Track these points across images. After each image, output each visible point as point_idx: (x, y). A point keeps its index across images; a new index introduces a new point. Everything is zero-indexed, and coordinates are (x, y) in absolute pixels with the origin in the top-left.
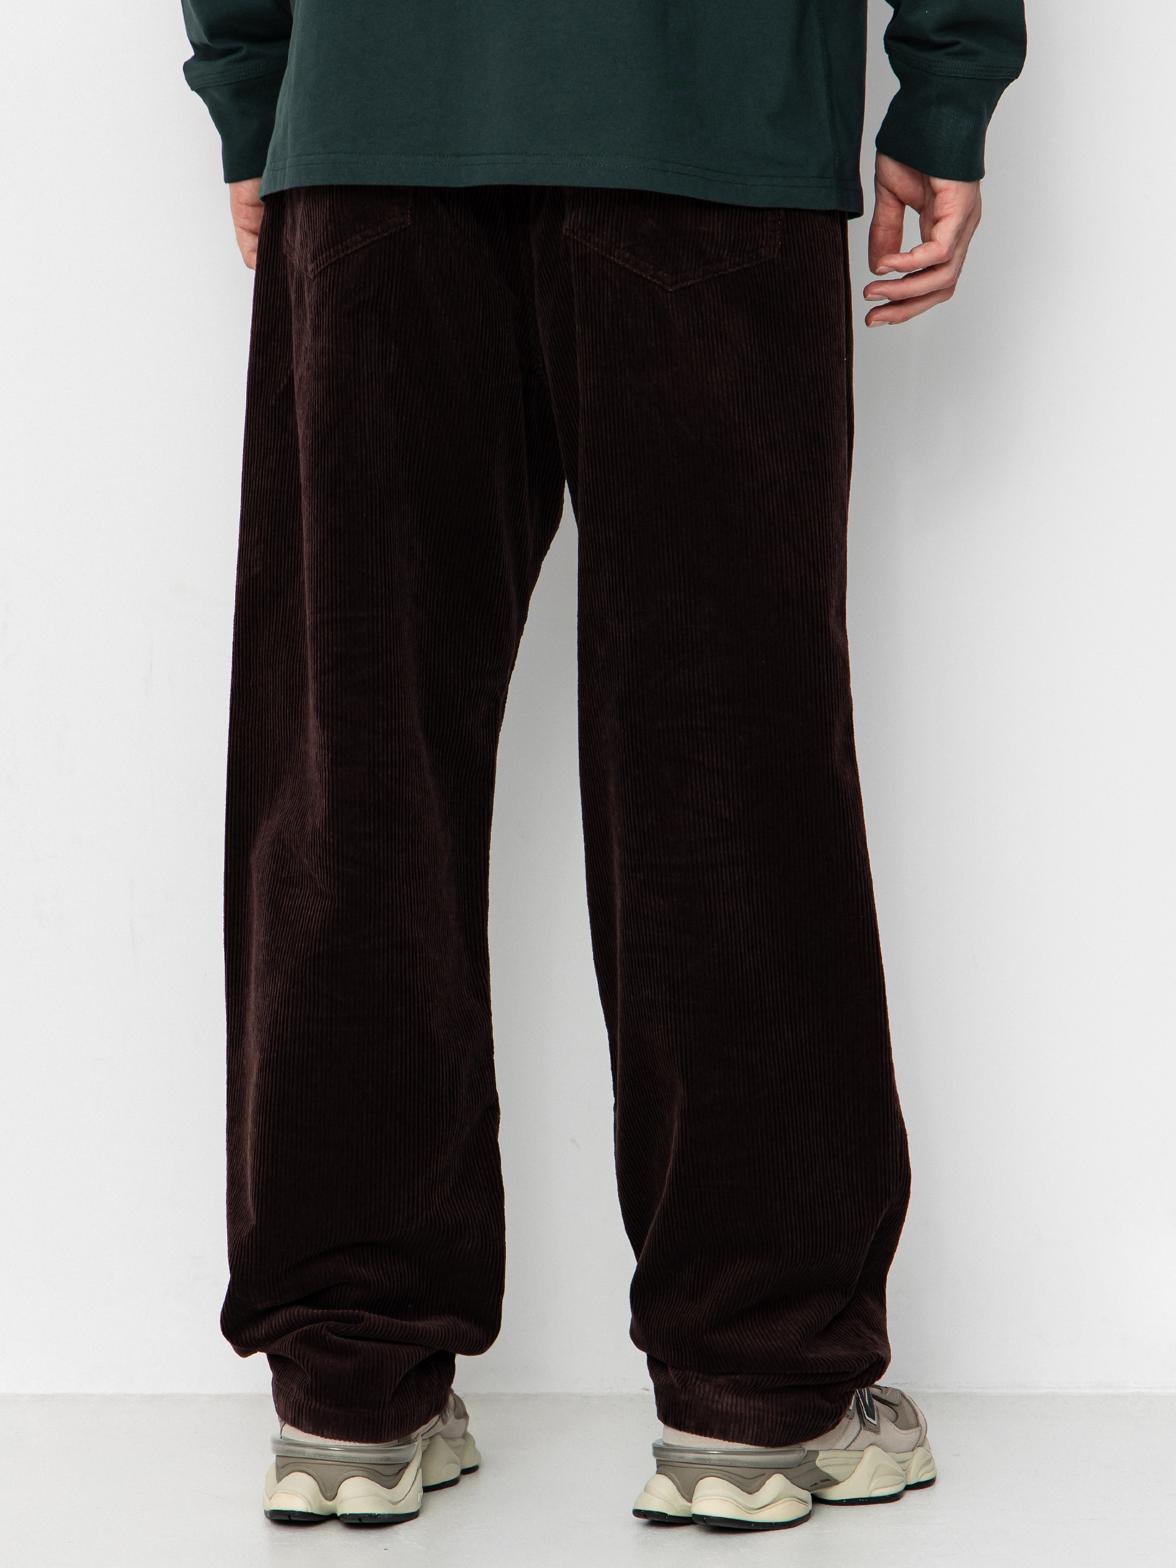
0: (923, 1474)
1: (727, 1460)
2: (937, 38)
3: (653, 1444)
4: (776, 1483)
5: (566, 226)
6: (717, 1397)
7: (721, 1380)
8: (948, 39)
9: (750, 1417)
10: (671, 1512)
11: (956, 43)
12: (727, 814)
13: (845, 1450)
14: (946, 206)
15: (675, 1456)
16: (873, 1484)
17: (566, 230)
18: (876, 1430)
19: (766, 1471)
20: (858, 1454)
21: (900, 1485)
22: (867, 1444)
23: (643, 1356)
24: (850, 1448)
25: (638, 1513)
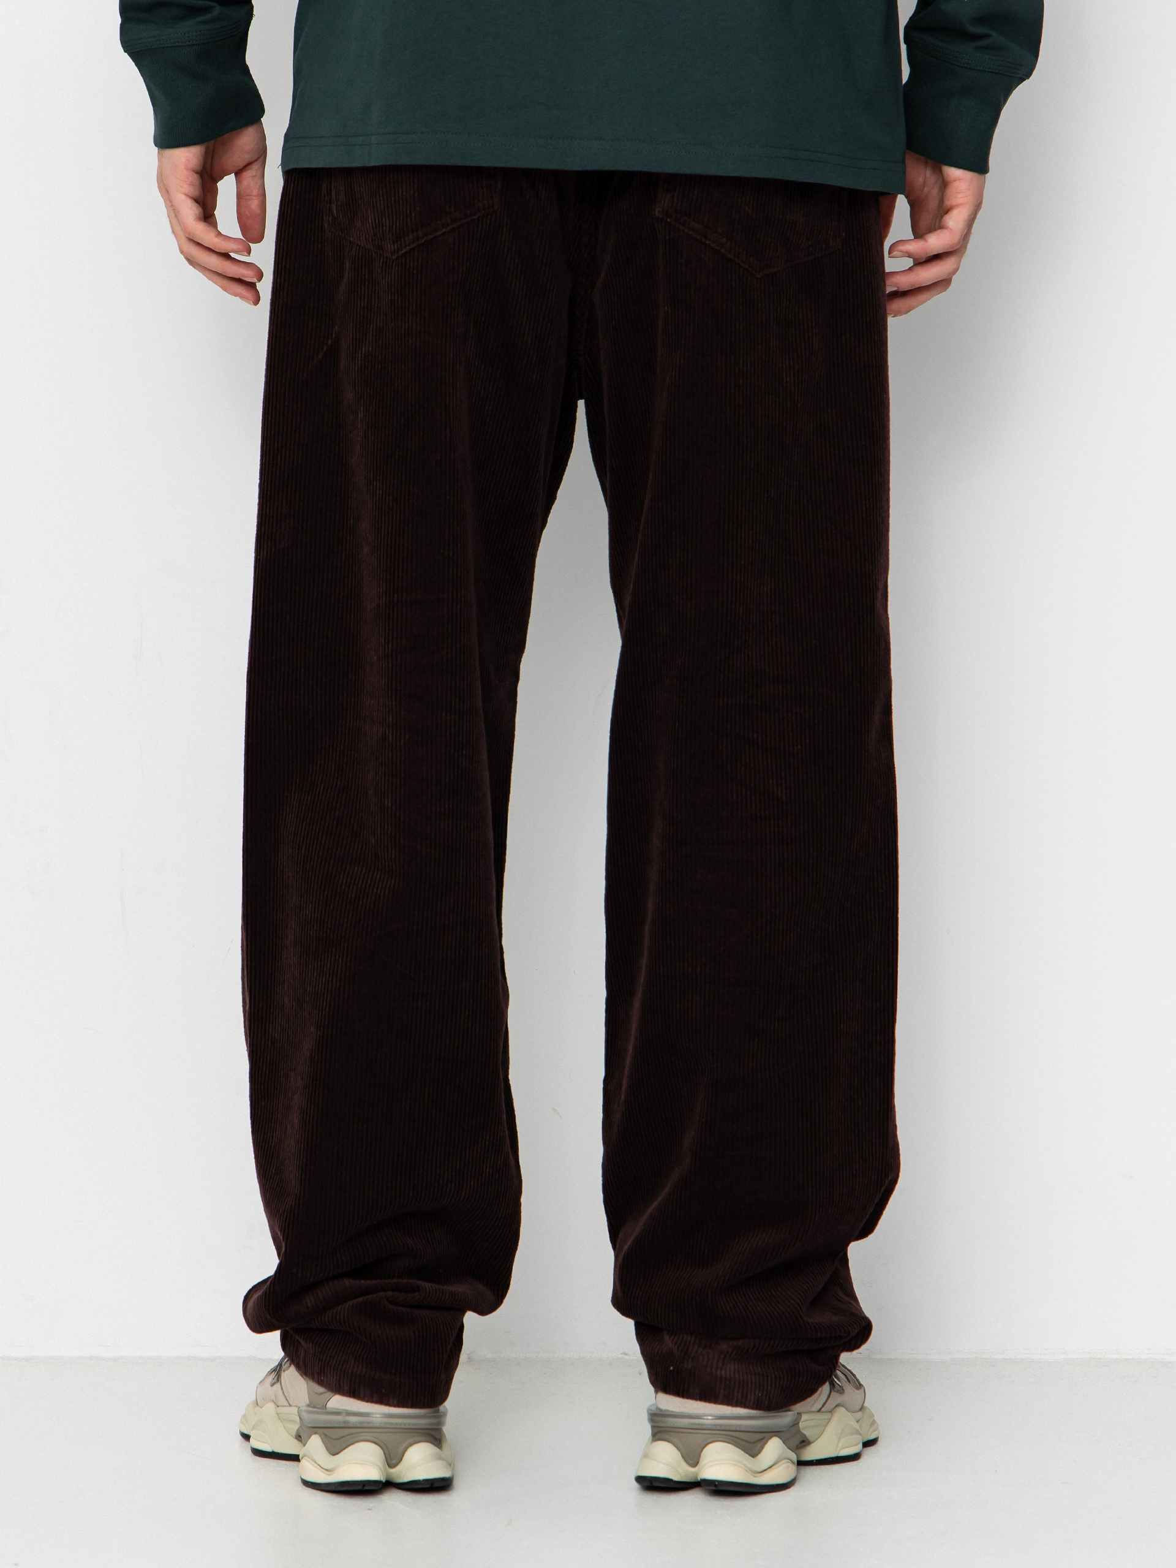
0: (871, 1434)
1: (730, 1426)
2: (972, 29)
3: (649, 1410)
4: (774, 1447)
5: (657, 211)
6: (720, 1364)
7: (724, 1346)
8: (981, 30)
9: (752, 1382)
10: (676, 1478)
11: (987, 36)
12: (779, 792)
13: (819, 1411)
14: (960, 196)
15: (671, 1421)
16: (840, 1445)
17: (659, 212)
18: (841, 1391)
19: (765, 1435)
20: (828, 1416)
21: (858, 1446)
22: (835, 1405)
23: (630, 1324)
24: (823, 1409)
25: (640, 1479)
